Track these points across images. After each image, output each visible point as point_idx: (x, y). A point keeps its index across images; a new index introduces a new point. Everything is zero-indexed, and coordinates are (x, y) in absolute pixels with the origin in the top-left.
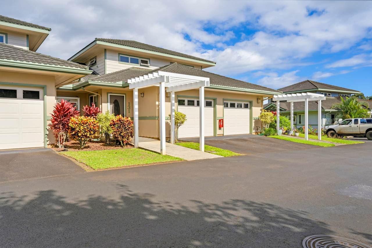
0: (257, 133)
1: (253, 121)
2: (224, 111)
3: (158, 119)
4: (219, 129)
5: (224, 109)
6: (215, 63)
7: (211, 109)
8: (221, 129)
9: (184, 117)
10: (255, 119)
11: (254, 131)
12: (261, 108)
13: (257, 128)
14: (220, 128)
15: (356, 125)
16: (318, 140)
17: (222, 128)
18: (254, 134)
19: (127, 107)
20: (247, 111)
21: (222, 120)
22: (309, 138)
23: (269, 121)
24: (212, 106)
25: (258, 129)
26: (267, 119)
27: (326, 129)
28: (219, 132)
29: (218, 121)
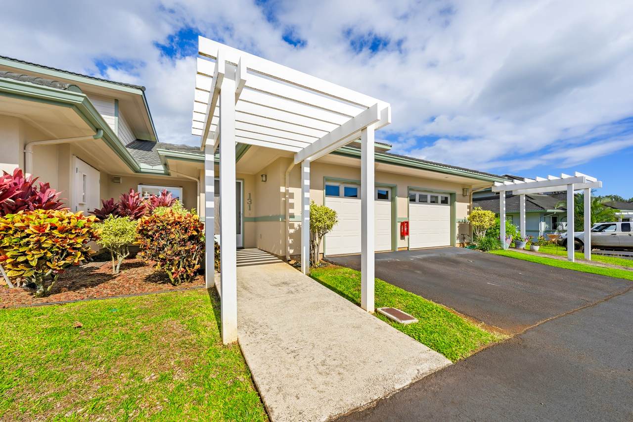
0: (462, 244)
1: (457, 225)
2: (410, 207)
3: (284, 220)
4: (401, 239)
5: (410, 205)
6: (391, 146)
7: (386, 205)
8: (404, 239)
9: (332, 216)
10: (459, 222)
11: (458, 242)
12: (469, 204)
13: (462, 237)
14: (402, 237)
15: (626, 233)
16: (586, 260)
17: (406, 237)
18: (457, 246)
19: (246, 201)
20: (447, 208)
21: (406, 222)
22: (576, 259)
23: (487, 225)
24: (388, 199)
25: (464, 238)
26: (484, 222)
27: (561, 237)
28: (401, 244)
29: (399, 225)
